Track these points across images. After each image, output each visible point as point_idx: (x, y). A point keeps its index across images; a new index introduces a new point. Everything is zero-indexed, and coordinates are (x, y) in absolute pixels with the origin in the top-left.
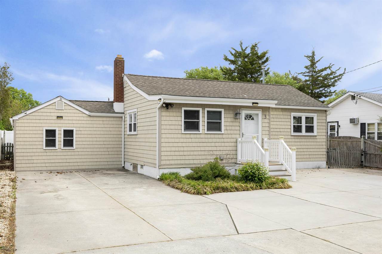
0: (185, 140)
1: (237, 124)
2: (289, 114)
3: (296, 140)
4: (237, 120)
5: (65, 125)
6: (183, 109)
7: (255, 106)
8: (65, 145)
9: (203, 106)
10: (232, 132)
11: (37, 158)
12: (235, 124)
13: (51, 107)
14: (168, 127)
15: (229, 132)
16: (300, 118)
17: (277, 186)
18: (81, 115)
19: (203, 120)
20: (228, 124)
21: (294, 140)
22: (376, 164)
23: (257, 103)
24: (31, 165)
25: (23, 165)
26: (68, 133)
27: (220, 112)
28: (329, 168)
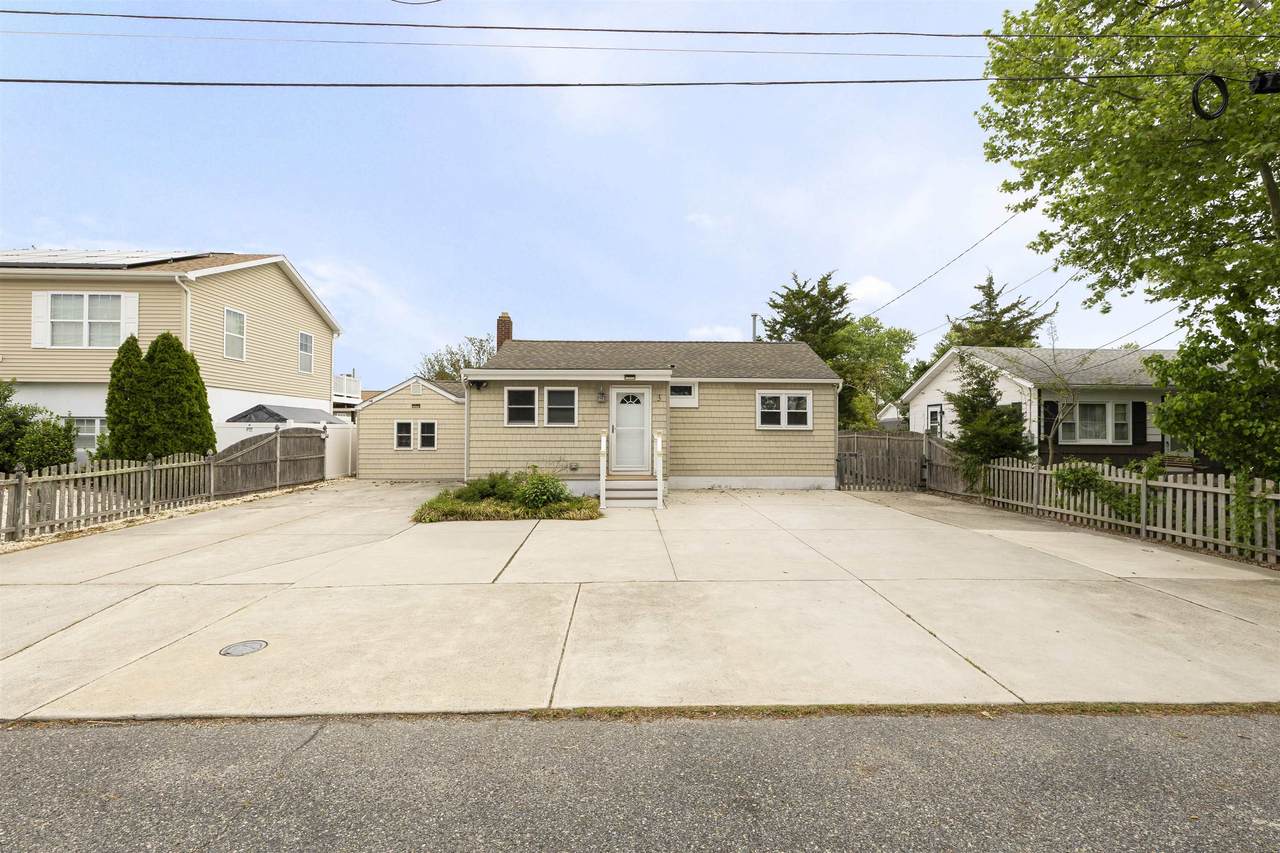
0: (510, 438)
1: (604, 411)
2: (751, 392)
3: (767, 438)
4: (602, 405)
5: (422, 416)
6: (506, 389)
7: (630, 381)
8: (423, 445)
9: (541, 384)
10: (593, 424)
11: (386, 461)
12: (598, 411)
13: (404, 392)
14: (481, 417)
15: (588, 424)
16: (776, 399)
17: (566, 515)
18: (445, 401)
19: (541, 406)
20: (586, 411)
21: (762, 438)
22: (943, 485)
23: (634, 376)
24: (378, 471)
25: (369, 471)
26: (428, 428)
27: (573, 392)
28: (839, 489)
